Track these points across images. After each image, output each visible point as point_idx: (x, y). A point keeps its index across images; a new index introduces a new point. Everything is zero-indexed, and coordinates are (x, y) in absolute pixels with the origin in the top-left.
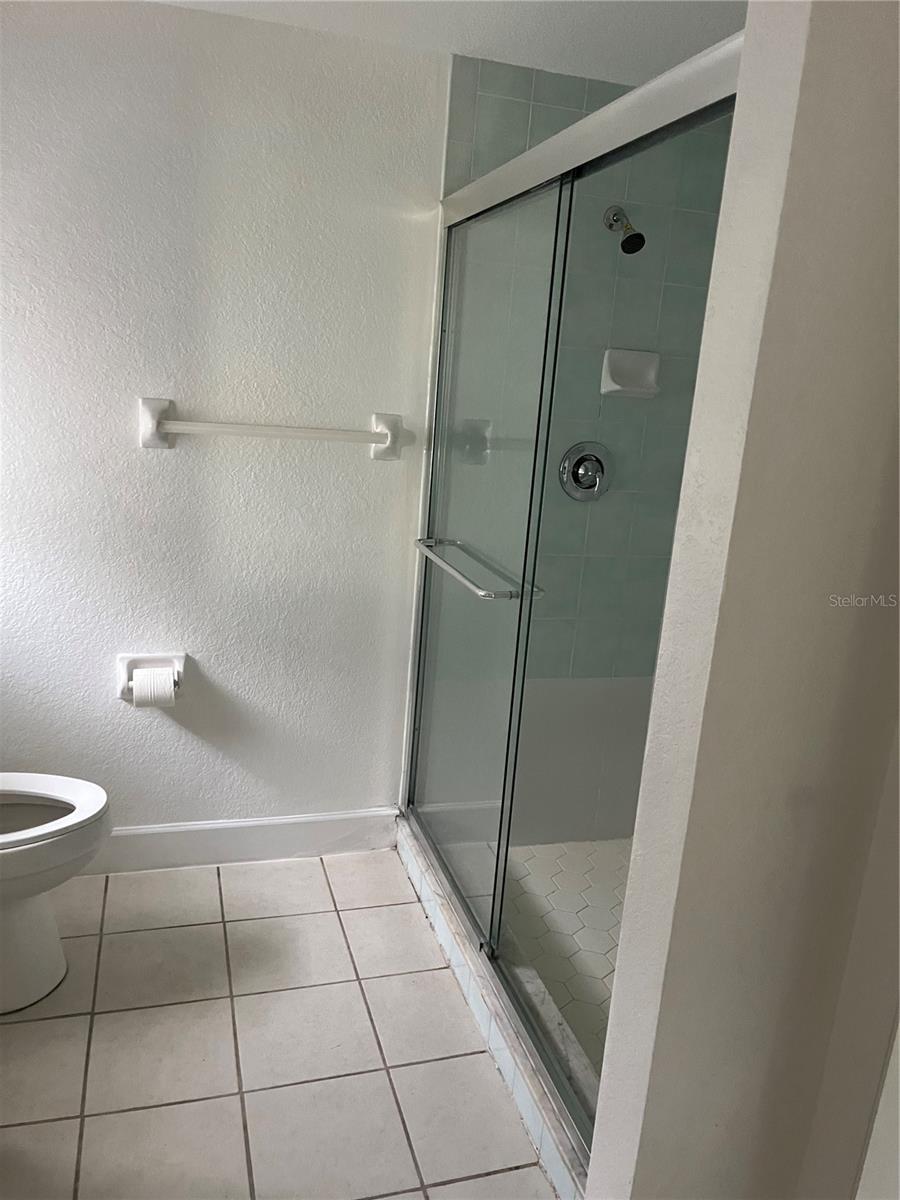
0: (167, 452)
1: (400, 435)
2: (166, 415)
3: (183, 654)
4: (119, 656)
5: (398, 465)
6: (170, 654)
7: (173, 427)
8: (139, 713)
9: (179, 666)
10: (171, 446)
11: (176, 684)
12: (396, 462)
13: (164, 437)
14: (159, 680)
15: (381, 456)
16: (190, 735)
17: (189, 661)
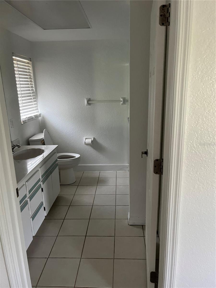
0: (89, 106)
1: (125, 101)
2: (89, 100)
3: (93, 137)
4: (84, 138)
5: (125, 106)
6: (91, 137)
7: (90, 102)
8: (87, 146)
9: (92, 139)
10: (90, 105)
11: (92, 142)
12: (125, 105)
13: (89, 104)
14: (89, 141)
15: (122, 104)
16: (95, 150)
17: (94, 138)
